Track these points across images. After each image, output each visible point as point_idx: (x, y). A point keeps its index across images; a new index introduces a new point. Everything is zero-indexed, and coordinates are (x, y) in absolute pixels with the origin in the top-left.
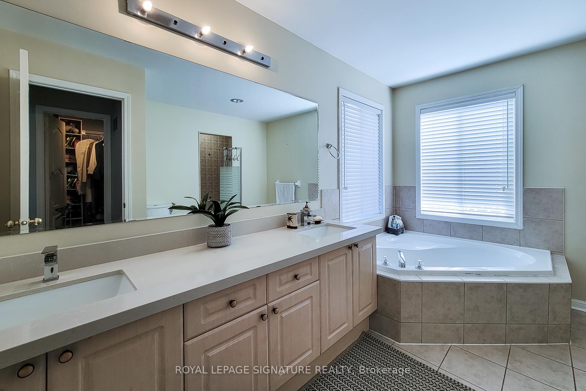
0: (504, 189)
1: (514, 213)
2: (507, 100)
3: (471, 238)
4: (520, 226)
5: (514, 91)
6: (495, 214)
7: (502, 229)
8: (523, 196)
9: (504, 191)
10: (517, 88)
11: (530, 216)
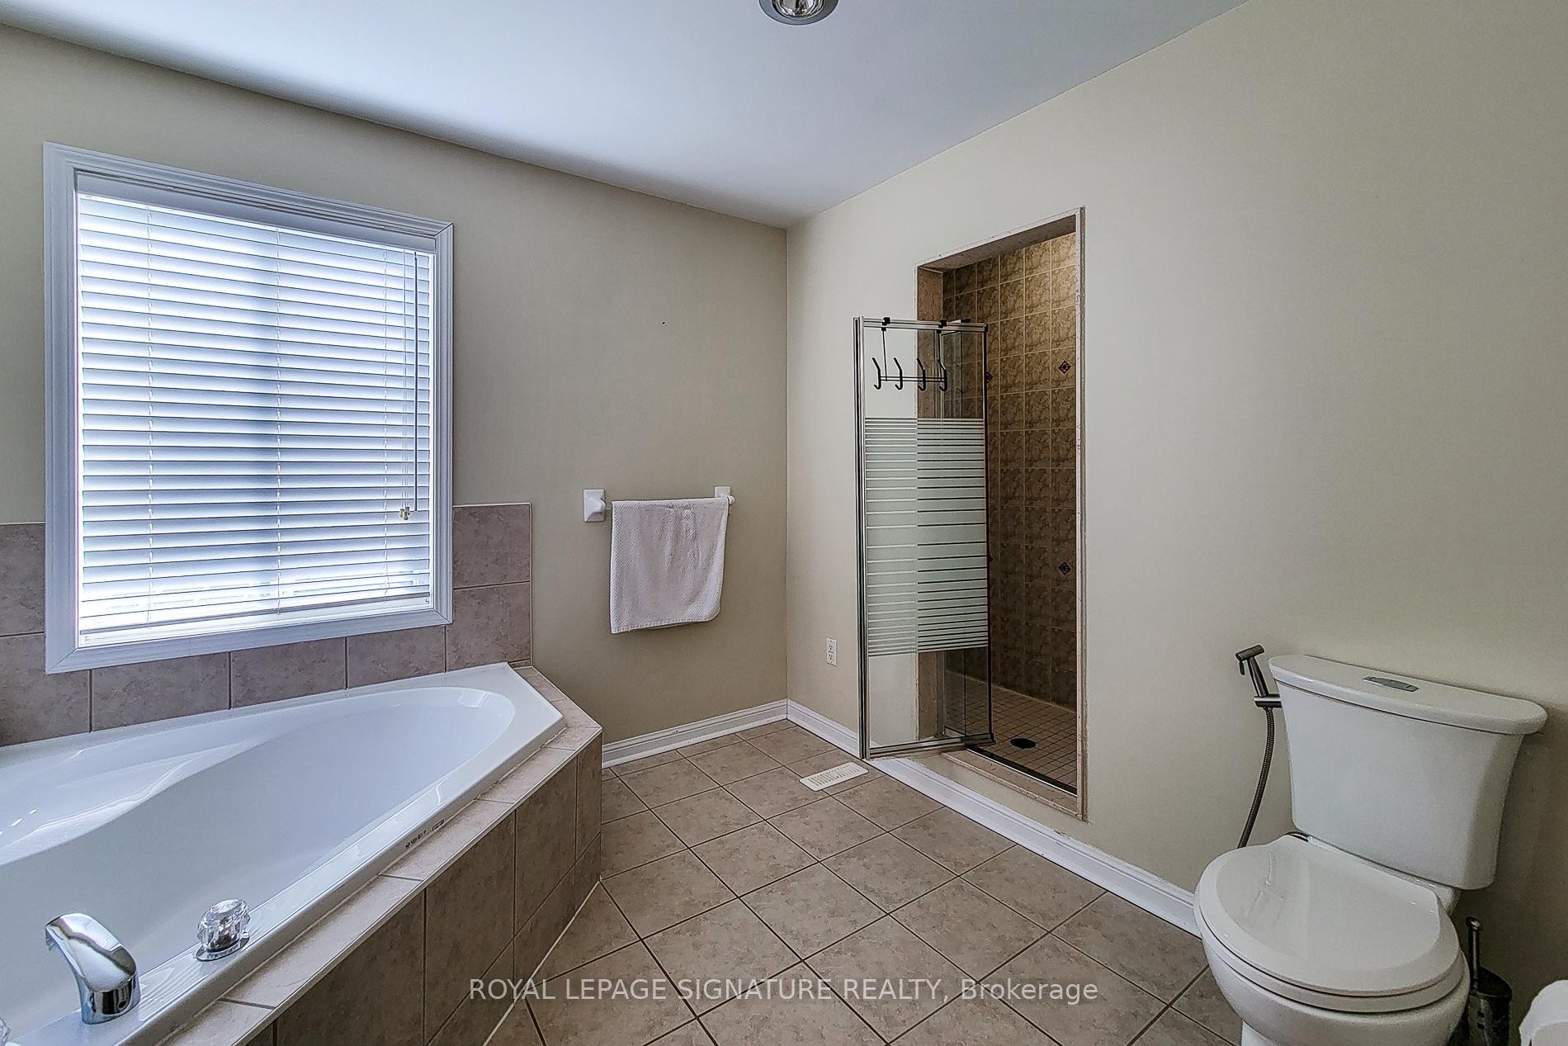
0: (406, 513)
1: (431, 581)
2: (413, 252)
3: (309, 690)
4: (446, 617)
5: (431, 233)
6: (381, 594)
7: (402, 633)
8: (453, 529)
9: (407, 519)
10: (437, 227)
11: (467, 582)
